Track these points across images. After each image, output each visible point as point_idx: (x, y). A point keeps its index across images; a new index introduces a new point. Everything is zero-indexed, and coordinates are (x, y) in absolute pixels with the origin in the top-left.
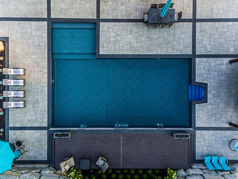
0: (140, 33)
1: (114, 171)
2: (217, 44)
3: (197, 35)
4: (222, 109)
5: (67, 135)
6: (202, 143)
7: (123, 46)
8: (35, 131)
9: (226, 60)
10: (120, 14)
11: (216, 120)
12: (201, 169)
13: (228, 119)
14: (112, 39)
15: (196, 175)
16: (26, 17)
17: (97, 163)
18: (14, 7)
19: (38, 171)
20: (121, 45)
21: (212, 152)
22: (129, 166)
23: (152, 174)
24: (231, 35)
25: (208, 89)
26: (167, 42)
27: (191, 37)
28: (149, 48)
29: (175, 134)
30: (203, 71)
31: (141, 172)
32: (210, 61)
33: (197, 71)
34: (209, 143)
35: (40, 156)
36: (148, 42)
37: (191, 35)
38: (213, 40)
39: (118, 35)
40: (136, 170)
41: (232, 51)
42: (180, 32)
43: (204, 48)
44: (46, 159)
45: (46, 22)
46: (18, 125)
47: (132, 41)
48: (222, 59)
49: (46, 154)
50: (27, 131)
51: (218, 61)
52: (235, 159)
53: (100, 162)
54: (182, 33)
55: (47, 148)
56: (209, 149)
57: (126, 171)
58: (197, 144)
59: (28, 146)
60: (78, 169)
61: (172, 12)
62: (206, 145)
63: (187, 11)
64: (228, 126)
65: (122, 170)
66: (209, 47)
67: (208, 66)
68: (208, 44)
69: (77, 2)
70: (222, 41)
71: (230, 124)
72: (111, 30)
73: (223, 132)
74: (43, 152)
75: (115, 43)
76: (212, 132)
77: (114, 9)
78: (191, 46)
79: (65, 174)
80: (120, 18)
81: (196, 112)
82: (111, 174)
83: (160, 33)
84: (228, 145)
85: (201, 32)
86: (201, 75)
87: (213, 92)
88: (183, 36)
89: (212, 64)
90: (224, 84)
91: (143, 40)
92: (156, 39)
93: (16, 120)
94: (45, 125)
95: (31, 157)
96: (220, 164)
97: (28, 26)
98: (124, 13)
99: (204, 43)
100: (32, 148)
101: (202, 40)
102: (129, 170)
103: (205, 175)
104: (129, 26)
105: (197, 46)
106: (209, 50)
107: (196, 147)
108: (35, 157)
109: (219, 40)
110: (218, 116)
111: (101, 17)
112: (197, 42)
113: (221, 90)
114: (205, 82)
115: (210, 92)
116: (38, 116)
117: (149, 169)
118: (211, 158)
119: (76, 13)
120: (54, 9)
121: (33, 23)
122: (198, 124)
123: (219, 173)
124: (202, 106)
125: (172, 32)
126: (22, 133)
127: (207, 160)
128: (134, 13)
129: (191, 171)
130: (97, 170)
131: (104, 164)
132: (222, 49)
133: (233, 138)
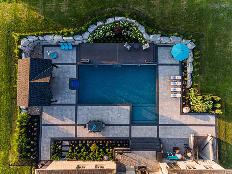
0: (107, 118)
1: (121, 42)
2: (63, 111)
3: (74, 117)
4: (61, 75)
5: (146, 61)
6: (73, 56)
7: (117, 110)
8: (165, 63)
9: (58, 102)
10: (118, 128)
11: (65, 69)
12: (74, 43)
13: (58, 70)
14: (123, 114)
15: (78, 41)
16: (171, 127)
17: (130, 46)
18: (177, 132)
19: (162, 43)
20: (118, 111)
21: (68, 51)
22: (113, 44)
23: (100, 40)
24: (56, 116)
25: (69, 86)
26: (92, 113)
27: (78, 115)
28: (102, 109)
29: (89, 61)
30: (72, 96)
31: (107, 41)
32: (67, 102)
33: (75, 96)
34: (69, 56)
35: (162, 49)
36: (102, 113)
37: (78, 116)
38: (66, 114)
39: (119, 116)
40: (109, 42)
41: (55, 108)
42: (84, 118)
43: (71, 109)
44: (159, 48)
45: (160, 124)
46: (174, 67)
47: (111, 113)
48: (61, 103)
49: (159, 50)
50: (169, 63)
51: (63, 102)
52: (55, 48)
53: (129, 47)
54: (83, 117)
55: (159, 54)
56: (69, 53)
57: (115, 42)
58: (75, 56)
59: (169, 55)
60: (141, 43)
61: (89, 128)
62: (71, 55)
63: (80, 130)
64: (58, 66)
65: (117, 42)
66: (68, 110)
67: (69, 99)
68: (69, 111)
69: (143, 135)
70: (61, 113)
71: (57, 67)
72: (123, 119)
73: (61, 63)
74: (161, 52)
75: (121, 112)
76: (67, 62)
77: (122, 131)
78: (78, 110)
79: (147, 41)
80: (118, 126)
81: (76, 73)
82: (123, 40)
83: (95, 117)
84: (59, 55)
85: (72, 118)
86: (72, 94)
87: (66, 84)
88: (82, 116)
89: (66, 100)
90: (60, 89)
91: (105, 114)
92: (98, 114)
93: (176, 69)
94: (159, 67)
95: (167, 49)
96: (64, 46)
97: (170, 122)
98: (116, 129)
99: (71, 112)
100: (167, 54)
101: (72, 114)
102: (113, 42)
103: (73, 40)
104: (113, 122)
105: (75, 111)
106: (68, 108)
107: (76, 54)
108: (165, 49)
110: (64, 71)
111: (129, 127)
112: (75, 113)
113: (62, 85)
114: (70, 90)
115: (68, 85)
116: (163, 72)
117: (102, 43)
118: (69, 49)
119: (143, 129)
120: (156, 131)
121: (167, 123)
122: (74, 67)
123: (65, 42)
124: (72, 77)
125: (89, 119)
126: (172, 62)
127: (71, 48)
128: (110, 129)
129: (80, 42)
130: (130, 42)
131: (127, 46)
132: (61, 109)
133: (56, 59)
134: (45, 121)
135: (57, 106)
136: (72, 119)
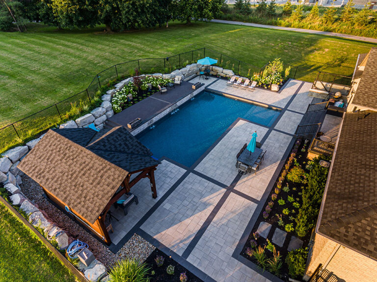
2: (186, 195)
3: (211, 184)
7: (238, 132)
8: (209, 84)
19: (185, 75)
20: (241, 132)
22: (146, 99)
24: (185, 215)
26: (222, 158)
30: (169, 169)
31: (136, 102)
32: (173, 180)
33: (173, 165)
37: (215, 179)
38: (195, 194)
40: (140, 101)
41: (166, 205)
43: (192, 181)
45: (283, 108)
46: (218, 81)
50: (211, 82)
51: (167, 187)
59: (203, 80)
65: (148, 97)
66: (190, 187)
68: (193, 187)
70: (186, 202)
75: (244, 129)
77: (278, 140)
78: (202, 173)
86: (166, 166)
88: (219, 172)
93: (222, 82)
94: (209, 88)
98: (271, 144)
99: (197, 185)
105: (199, 178)
106: (186, 185)
109: (190, 200)
111: (273, 131)
112: (203, 179)
116: (217, 87)
119: (285, 121)
120: (293, 114)
132: (177, 197)
134: (181, 245)
135: (166, 200)
136: (213, 191)
